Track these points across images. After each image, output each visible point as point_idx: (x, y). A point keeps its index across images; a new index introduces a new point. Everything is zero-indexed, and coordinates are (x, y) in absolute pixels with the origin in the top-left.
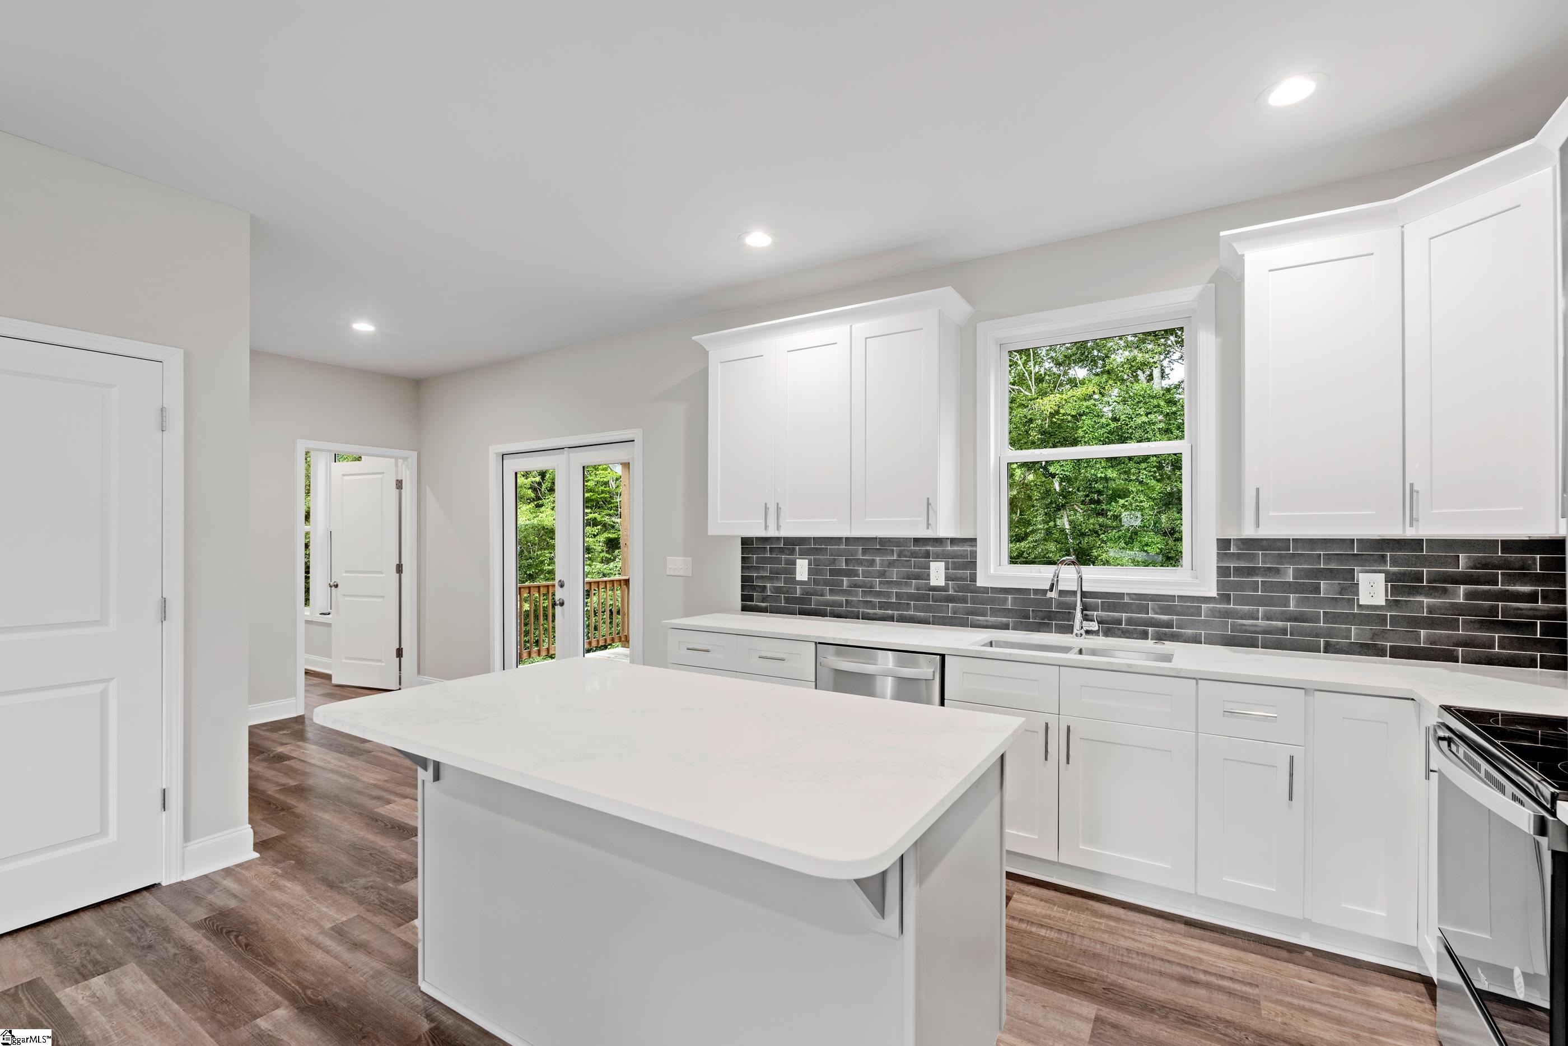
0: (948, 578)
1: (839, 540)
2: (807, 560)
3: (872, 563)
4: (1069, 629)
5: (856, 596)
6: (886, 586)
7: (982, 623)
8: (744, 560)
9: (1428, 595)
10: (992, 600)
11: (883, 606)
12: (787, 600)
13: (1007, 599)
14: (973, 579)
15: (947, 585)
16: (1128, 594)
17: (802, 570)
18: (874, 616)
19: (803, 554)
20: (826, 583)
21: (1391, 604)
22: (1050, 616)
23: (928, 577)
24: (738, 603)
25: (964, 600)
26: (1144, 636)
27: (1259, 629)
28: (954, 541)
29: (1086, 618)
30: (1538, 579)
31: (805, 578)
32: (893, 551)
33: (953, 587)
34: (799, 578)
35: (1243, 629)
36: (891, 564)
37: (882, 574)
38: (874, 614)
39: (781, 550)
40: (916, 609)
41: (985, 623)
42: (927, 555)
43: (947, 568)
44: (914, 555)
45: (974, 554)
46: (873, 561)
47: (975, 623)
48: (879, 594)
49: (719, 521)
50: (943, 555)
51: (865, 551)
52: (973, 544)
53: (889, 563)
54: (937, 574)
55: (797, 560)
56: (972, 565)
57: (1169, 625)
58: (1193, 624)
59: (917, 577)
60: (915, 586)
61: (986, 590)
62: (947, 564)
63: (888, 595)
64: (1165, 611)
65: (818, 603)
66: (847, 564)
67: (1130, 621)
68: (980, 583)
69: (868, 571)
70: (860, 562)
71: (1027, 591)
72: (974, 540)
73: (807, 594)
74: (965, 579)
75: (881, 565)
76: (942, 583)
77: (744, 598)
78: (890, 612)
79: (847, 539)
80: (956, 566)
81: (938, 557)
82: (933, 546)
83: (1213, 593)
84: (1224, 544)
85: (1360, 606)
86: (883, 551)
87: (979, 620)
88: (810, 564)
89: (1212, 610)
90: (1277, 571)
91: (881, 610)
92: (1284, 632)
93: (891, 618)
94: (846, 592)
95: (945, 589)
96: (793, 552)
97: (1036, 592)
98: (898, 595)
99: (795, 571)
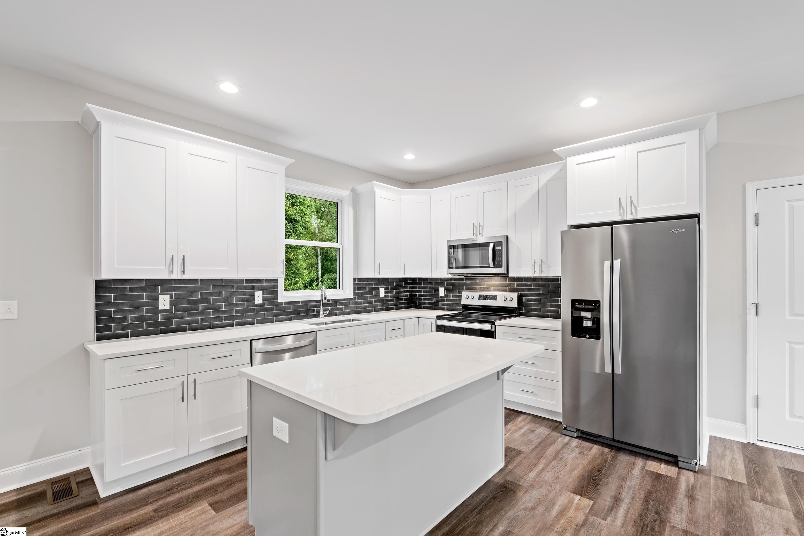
0: (264, 299)
1: (196, 281)
2: (169, 295)
3: (220, 294)
4: (319, 316)
5: (209, 314)
6: (229, 307)
7: (280, 319)
8: (98, 298)
9: (390, 293)
10: (284, 308)
11: (226, 318)
12: (149, 325)
13: (291, 306)
14: (276, 298)
15: (264, 303)
16: (331, 300)
17: (164, 302)
18: (221, 325)
19: (165, 291)
20: (185, 309)
21: (385, 296)
22: (307, 311)
23: (253, 299)
24: (92, 335)
25: (272, 309)
27: (362, 307)
28: (266, 280)
29: (324, 310)
30: (404, 288)
31: (168, 307)
32: (233, 286)
33: (266, 304)
34: (161, 308)
35: (358, 308)
36: (232, 294)
37: (226, 300)
38: (221, 324)
39: (143, 289)
40: (246, 317)
41: (281, 319)
42: (253, 287)
43: (263, 294)
44: (246, 288)
45: (276, 287)
46: (221, 293)
47: (277, 320)
48: (224, 312)
49: (116, 267)
50: (261, 288)
51: (214, 287)
52: (276, 281)
53: (231, 294)
54: (259, 297)
55: (159, 295)
56: (275, 292)
57: (342, 309)
58: (348, 308)
59: (247, 300)
60: (246, 305)
61: (282, 303)
62: (263, 292)
63: (230, 312)
64: (341, 304)
65: (178, 323)
66: (201, 296)
68: (279, 300)
69: (217, 299)
70: (211, 294)
71: (298, 302)
73: (169, 318)
74: (272, 299)
75: (226, 295)
76: (261, 302)
77: (98, 330)
78: (232, 321)
79: (201, 280)
80: (267, 293)
81: (259, 289)
82: (256, 283)
83: (352, 297)
84: (355, 280)
85: (380, 297)
86: (227, 287)
87: (279, 318)
88: (171, 297)
89: (352, 302)
90: (365, 288)
91: (226, 321)
92: (367, 307)
93: (232, 325)
94: (201, 314)
95: (263, 305)
96: (155, 290)
97: (302, 302)
98: (236, 311)
99: (157, 304)
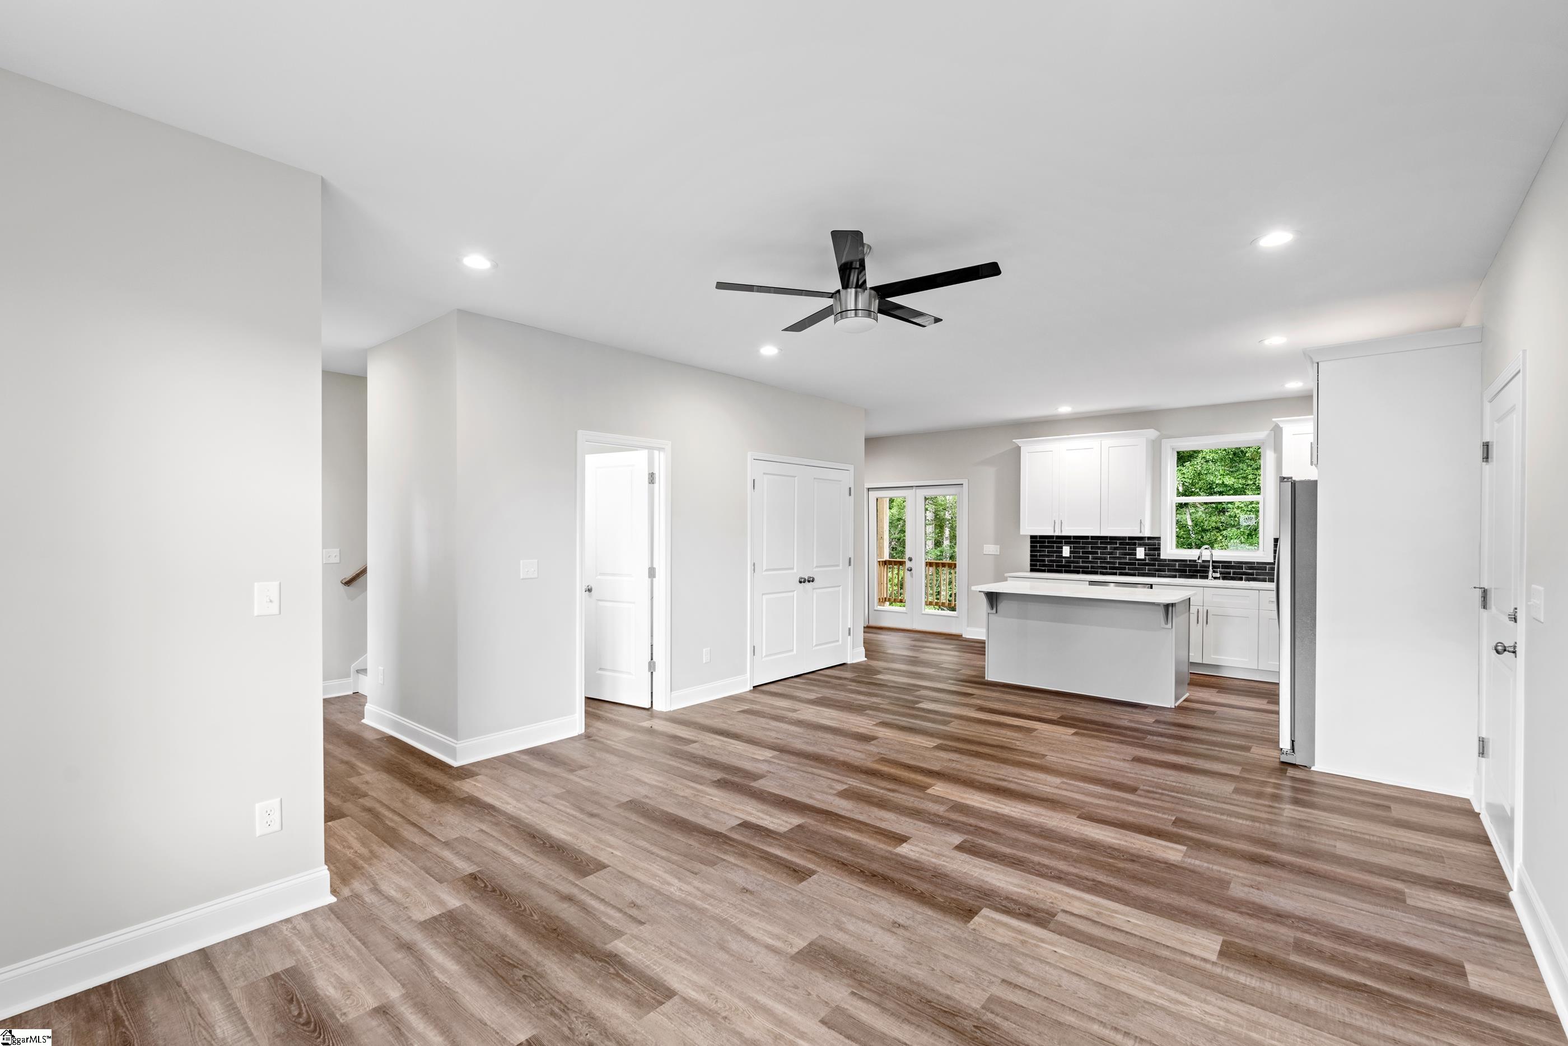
0: (1146, 555)
1: (1087, 537)
2: (1069, 547)
3: (1106, 548)
4: (1206, 577)
5: (1096, 563)
6: (1113, 559)
7: (1163, 575)
8: (1033, 546)
10: (1168, 565)
11: (1111, 568)
12: (1057, 566)
13: (1176, 564)
14: (1159, 555)
15: (1145, 558)
16: (1233, 561)
17: (1066, 551)
19: (1067, 543)
20: (1080, 557)
22: (1197, 571)
23: (1135, 554)
24: (1028, 568)
25: (1154, 565)
26: (1241, 579)
28: (1149, 538)
29: (1214, 572)
31: (1068, 555)
32: (1116, 542)
33: (1148, 559)
34: (1064, 555)
36: (1116, 549)
37: (1111, 553)
39: (1054, 542)
40: (1129, 569)
41: (1165, 575)
42: (1135, 544)
43: (1145, 550)
44: (1128, 544)
45: (1159, 544)
48: (1108, 563)
49: (1027, 528)
50: (1143, 545)
51: (1101, 543)
54: (1140, 553)
55: (1063, 547)
56: (1159, 549)
57: (1252, 574)
58: (1263, 574)
59: (1130, 555)
60: (1128, 559)
61: (1165, 560)
62: (1145, 548)
63: (1114, 563)
64: (1250, 568)
65: (1075, 567)
66: (1092, 549)
67: (1234, 573)
68: (1162, 557)
69: (1103, 552)
70: (1099, 548)
71: (1186, 561)
72: (1160, 538)
73: (1069, 563)
74: (1155, 556)
75: (1111, 549)
76: (1143, 557)
77: (1031, 565)
78: (1115, 570)
79: (1092, 537)
80: (1150, 549)
81: (1140, 545)
82: (1138, 540)
83: (1272, 561)
84: (1275, 540)
86: (1111, 543)
87: (1161, 574)
88: (1071, 548)
91: (1110, 570)
93: (1115, 573)
94: (1090, 562)
95: (1145, 560)
96: (1061, 542)
97: (1190, 561)
98: (1120, 563)
99: (1061, 552)
